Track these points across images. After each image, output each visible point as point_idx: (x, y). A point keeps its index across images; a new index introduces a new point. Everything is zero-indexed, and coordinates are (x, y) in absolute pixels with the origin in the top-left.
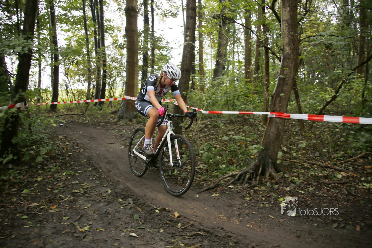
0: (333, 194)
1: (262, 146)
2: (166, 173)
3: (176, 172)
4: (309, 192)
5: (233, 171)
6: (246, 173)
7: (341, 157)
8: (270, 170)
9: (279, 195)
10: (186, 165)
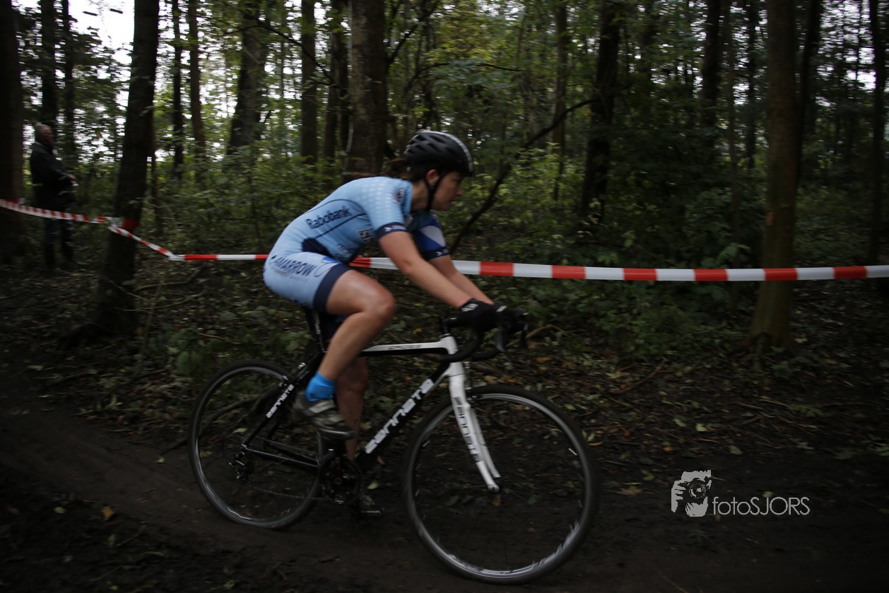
2: (91, 407)
3: (114, 404)
5: (249, 392)
10: (142, 380)
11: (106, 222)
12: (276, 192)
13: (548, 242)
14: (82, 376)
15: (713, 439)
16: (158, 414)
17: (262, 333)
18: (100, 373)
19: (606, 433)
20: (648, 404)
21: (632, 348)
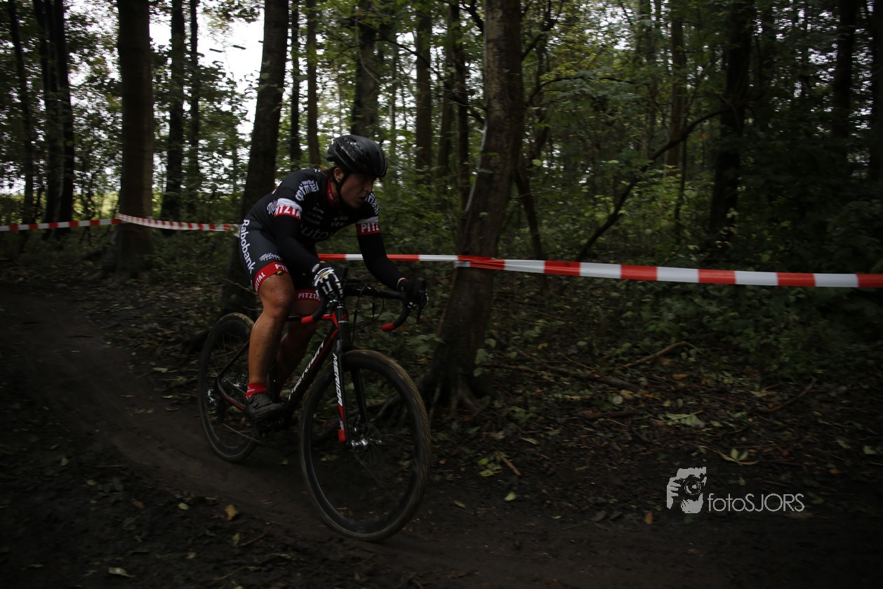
0: (602, 443)
1: (439, 337)
4: (548, 441)
7: (624, 354)
8: (462, 393)
9: (480, 451)
11: (232, 229)
19: (760, 452)
20: (803, 424)
21: (776, 366)
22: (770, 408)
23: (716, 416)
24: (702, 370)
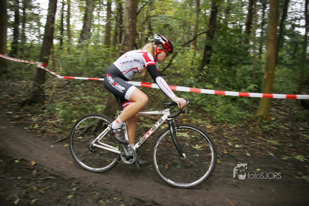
1: (105, 106)
2: (28, 127)
3: (36, 126)
6: (92, 127)
10: (47, 119)
11: (36, 64)
12: (96, 57)
13: (189, 80)
14: (26, 116)
15: (241, 150)
16: (51, 131)
17: (89, 105)
18: (32, 116)
19: (205, 146)
20: (219, 137)
21: (215, 118)
22: (211, 131)
23: (193, 134)
24: (192, 118)
